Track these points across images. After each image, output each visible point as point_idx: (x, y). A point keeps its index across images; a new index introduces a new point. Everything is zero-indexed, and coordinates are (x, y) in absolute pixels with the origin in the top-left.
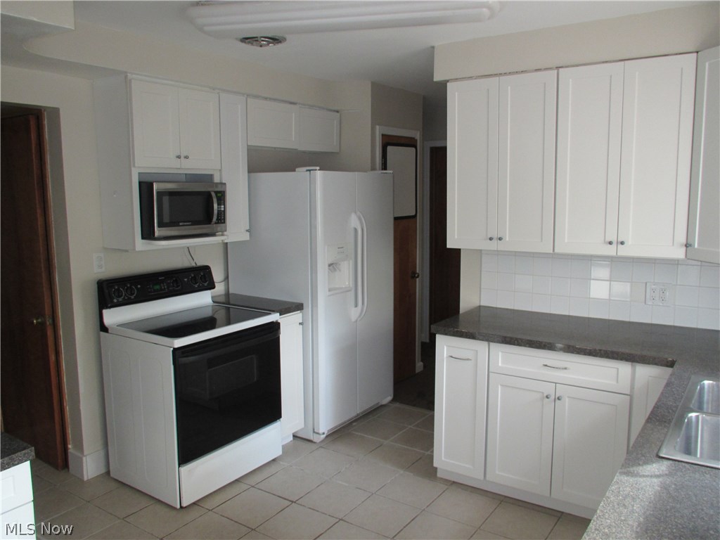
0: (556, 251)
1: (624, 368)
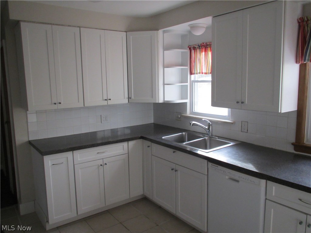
0: (85, 106)
1: (125, 144)
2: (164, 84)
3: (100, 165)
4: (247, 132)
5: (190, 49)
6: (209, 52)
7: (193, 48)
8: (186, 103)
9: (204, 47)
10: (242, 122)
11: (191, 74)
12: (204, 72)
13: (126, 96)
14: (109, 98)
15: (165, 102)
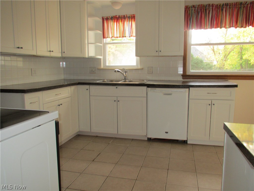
2: (88, 43)
3: (57, 105)
4: (152, 74)
5: (103, 19)
6: (120, 23)
7: (106, 19)
8: (100, 59)
9: (116, 19)
10: (148, 67)
11: (104, 38)
12: (115, 36)
13: (60, 51)
14: (51, 50)
15: (89, 57)
